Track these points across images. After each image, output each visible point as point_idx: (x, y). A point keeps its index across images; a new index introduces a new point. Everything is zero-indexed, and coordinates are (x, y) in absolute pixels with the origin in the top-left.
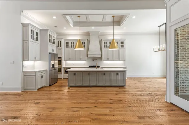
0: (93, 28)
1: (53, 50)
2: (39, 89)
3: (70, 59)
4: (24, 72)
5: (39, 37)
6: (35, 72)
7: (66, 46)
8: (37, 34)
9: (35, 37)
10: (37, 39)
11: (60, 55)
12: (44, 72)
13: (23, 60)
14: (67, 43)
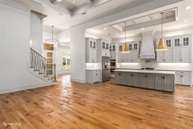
0: (143, 29)
1: (106, 54)
2: (95, 83)
3: (123, 61)
4: (86, 70)
5: (96, 45)
6: (92, 70)
7: (120, 49)
8: (94, 43)
9: (93, 46)
10: (94, 47)
11: (114, 58)
12: (98, 71)
13: (86, 62)
14: (121, 47)
